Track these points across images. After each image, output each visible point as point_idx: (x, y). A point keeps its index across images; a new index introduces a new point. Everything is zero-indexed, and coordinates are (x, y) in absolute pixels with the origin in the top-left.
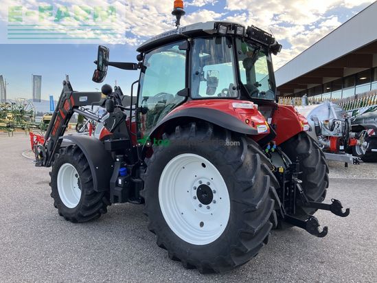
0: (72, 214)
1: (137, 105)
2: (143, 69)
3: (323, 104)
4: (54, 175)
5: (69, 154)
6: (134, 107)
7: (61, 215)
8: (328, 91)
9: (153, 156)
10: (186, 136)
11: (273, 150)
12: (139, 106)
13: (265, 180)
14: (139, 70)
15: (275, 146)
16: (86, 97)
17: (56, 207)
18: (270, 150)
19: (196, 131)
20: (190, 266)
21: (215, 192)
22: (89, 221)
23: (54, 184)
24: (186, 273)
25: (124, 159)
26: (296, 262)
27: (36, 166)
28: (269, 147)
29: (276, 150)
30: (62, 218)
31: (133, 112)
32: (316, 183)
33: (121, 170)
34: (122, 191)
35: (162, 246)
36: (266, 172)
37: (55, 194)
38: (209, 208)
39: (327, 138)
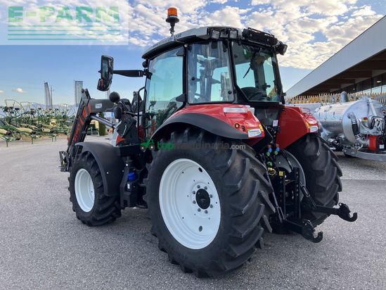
0: (88, 217)
1: (144, 111)
2: (149, 75)
3: (361, 100)
4: (72, 180)
5: (83, 160)
6: (141, 113)
7: (78, 218)
8: (378, 85)
9: (153, 162)
10: (180, 141)
11: (276, 153)
12: (147, 112)
13: (254, 184)
14: (145, 77)
15: (278, 149)
16: (101, 105)
17: (74, 211)
18: (272, 154)
19: (188, 136)
20: (187, 270)
21: (212, 196)
22: (104, 225)
23: (72, 189)
24: (183, 277)
25: (132, 165)
26: (297, 268)
27: (62, 171)
28: (270, 150)
29: (280, 153)
30: (80, 221)
31: (140, 117)
32: (324, 186)
33: (130, 175)
34: (130, 196)
35: (163, 250)
36: (256, 176)
37: (73, 198)
38: (206, 212)
39: (366, 136)
